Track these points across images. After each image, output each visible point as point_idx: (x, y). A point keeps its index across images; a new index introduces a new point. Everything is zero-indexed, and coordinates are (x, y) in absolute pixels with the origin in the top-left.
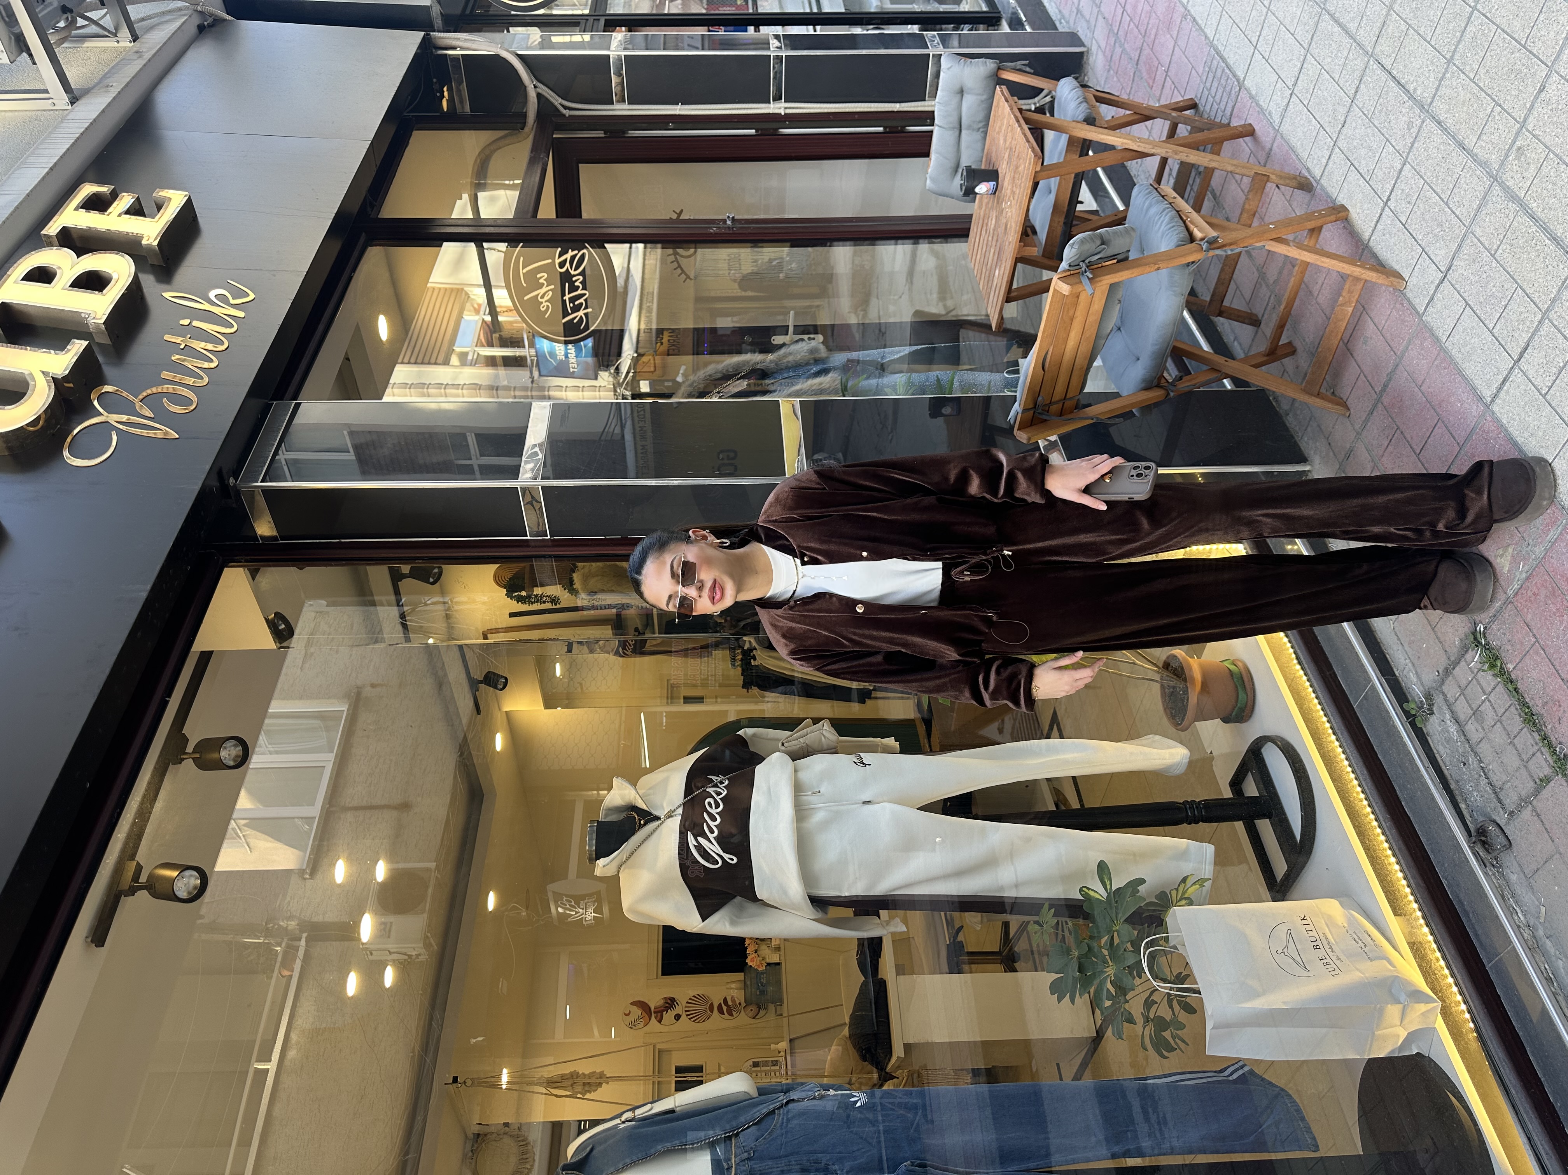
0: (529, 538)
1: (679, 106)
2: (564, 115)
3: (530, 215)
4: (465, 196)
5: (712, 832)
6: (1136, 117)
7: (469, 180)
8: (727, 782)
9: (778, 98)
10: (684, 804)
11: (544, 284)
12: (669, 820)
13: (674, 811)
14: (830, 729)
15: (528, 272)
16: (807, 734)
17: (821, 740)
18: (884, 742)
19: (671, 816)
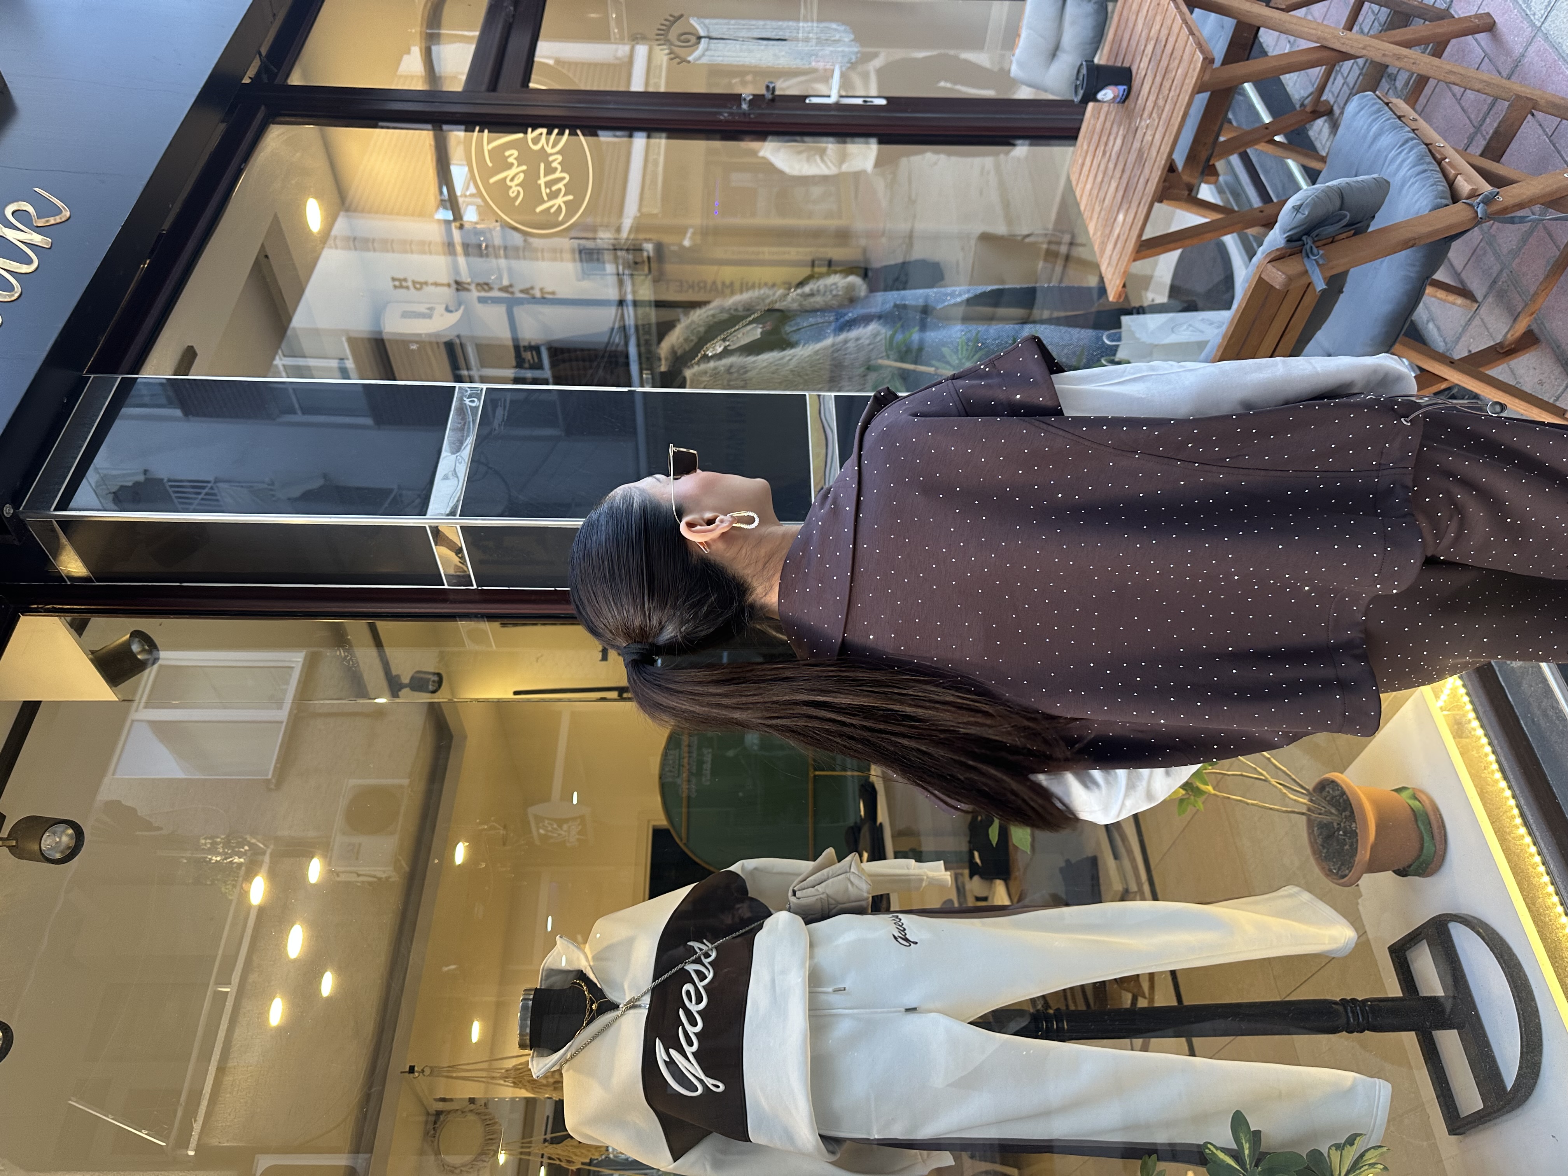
0: (446, 587)
3: (484, 87)
5: (691, 1044)
7: (418, 29)
8: (714, 955)
10: (653, 990)
11: (512, 164)
12: (631, 1011)
13: (638, 999)
14: (859, 871)
15: (494, 148)
16: (828, 878)
17: (847, 889)
18: (931, 874)
19: (634, 1007)
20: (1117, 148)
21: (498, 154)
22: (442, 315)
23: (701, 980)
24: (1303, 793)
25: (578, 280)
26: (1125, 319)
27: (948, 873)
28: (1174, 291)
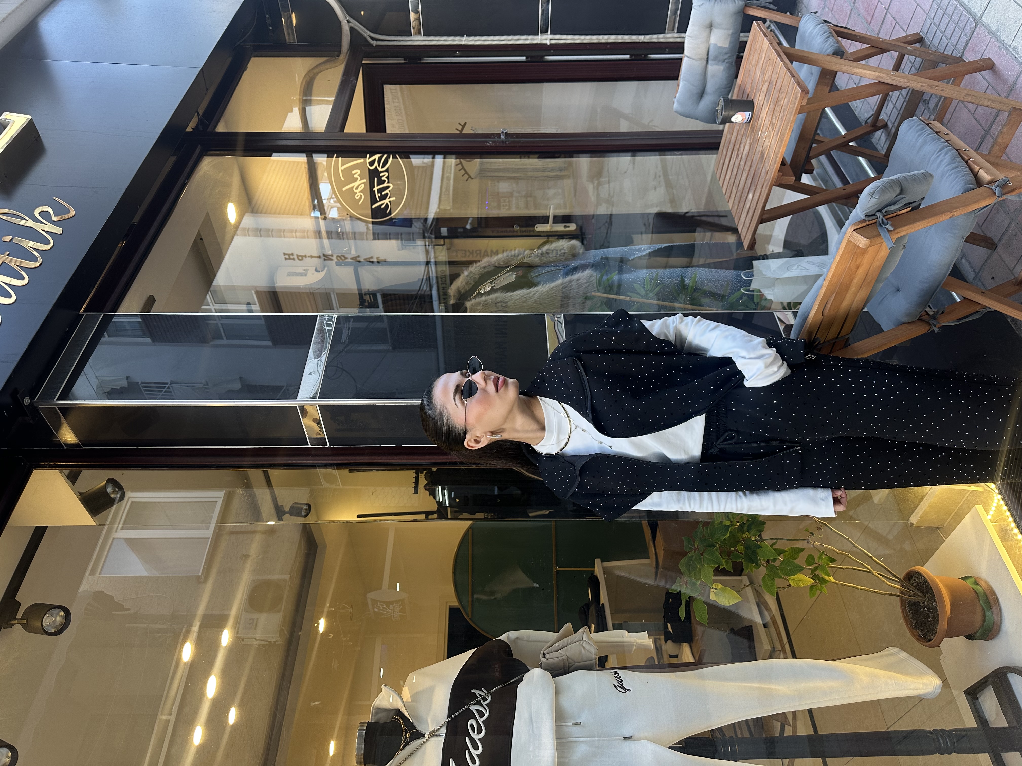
0: (310, 446)
1: (465, 38)
2: (372, 45)
3: (338, 130)
4: (296, 111)
6: (874, 50)
7: (298, 97)
8: (489, 699)
9: (544, 31)
10: (448, 724)
11: (357, 179)
12: (433, 739)
13: (438, 730)
14: (589, 640)
15: (345, 169)
16: (568, 645)
17: (581, 651)
18: (639, 641)
19: (435, 735)
20: (746, 152)
21: (348, 172)
22: (313, 274)
23: (481, 717)
24: (896, 581)
25: (399, 250)
26: (755, 263)
27: (651, 640)
28: (787, 244)
